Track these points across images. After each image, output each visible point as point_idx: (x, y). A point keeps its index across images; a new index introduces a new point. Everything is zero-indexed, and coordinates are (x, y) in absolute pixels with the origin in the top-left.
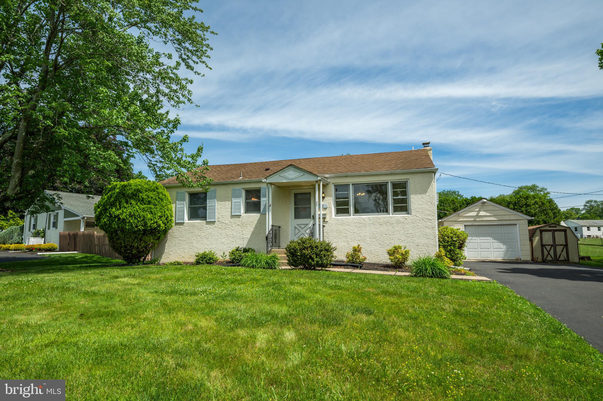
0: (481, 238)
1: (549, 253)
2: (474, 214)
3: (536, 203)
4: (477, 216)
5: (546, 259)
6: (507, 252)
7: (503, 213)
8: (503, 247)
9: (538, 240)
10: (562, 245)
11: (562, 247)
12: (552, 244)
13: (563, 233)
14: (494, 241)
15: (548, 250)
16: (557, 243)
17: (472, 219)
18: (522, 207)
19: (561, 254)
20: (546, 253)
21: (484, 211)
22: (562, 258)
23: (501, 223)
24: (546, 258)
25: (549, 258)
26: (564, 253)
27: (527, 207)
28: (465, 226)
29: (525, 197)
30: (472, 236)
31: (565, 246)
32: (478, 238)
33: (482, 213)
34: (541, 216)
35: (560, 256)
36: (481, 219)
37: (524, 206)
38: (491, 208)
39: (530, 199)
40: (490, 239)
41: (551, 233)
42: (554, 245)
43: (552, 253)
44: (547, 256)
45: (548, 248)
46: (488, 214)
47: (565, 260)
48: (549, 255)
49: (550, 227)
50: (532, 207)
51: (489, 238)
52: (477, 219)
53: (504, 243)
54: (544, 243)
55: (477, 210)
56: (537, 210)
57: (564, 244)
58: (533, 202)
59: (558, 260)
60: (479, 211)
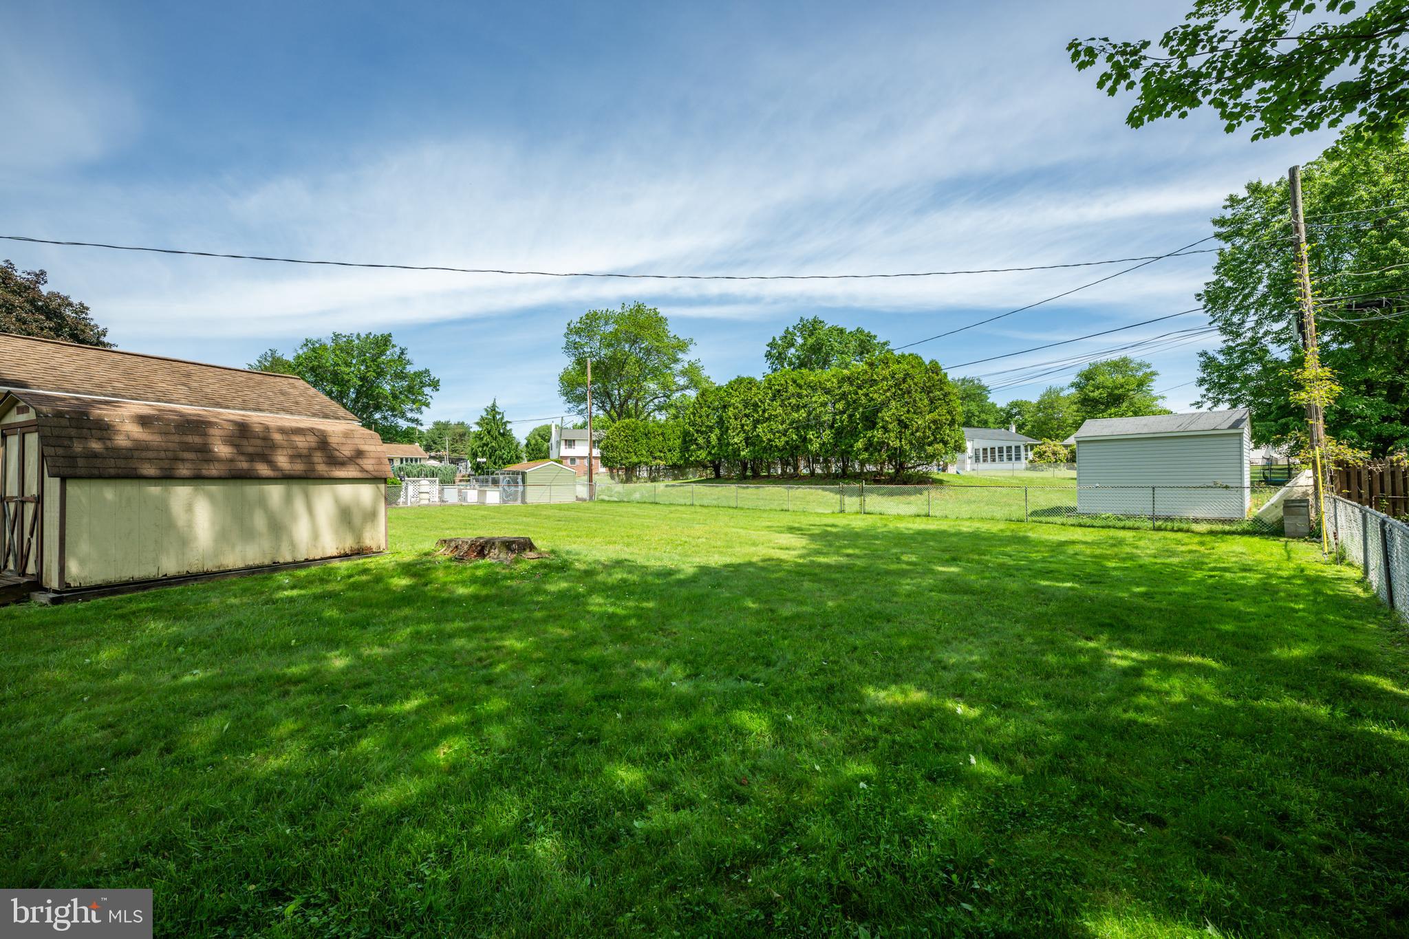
10: (33, 499)
11: (33, 507)
12: (17, 493)
13: (36, 438)
16: (26, 492)
19: (30, 544)
22: (31, 565)
26: (36, 539)
31: (37, 502)
35: (27, 556)
41: (18, 439)
42: (19, 503)
43: (16, 537)
47: (36, 575)
54: (8, 489)
57: (37, 493)
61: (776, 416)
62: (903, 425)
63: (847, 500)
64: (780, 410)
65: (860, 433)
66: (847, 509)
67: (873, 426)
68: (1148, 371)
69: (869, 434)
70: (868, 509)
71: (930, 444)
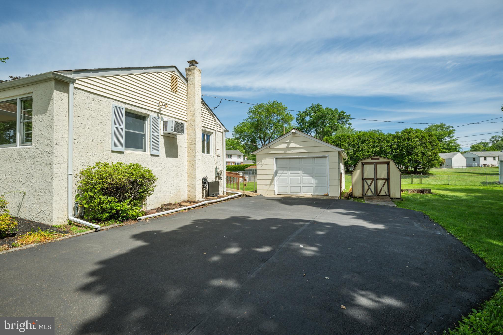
0: (292, 172)
1: (369, 188)
2: (284, 146)
3: (417, 137)
4: (288, 148)
5: (366, 194)
6: (317, 186)
7: (312, 144)
8: (314, 182)
9: (359, 174)
10: (384, 179)
11: (384, 181)
12: (373, 178)
13: (386, 165)
14: (305, 175)
15: (369, 184)
16: (378, 177)
17: (283, 152)
18: (404, 141)
19: (382, 189)
20: (366, 187)
21: (295, 142)
22: (383, 193)
23: (311, 155)
24: (367, 192)
25: (369, 193)
26: (386, 188)
27: (408, 140)
28: (276, 159)
29: (408, 131)
30: (284, 170)
31: (387, 179)
32: (289, 171)
33: (292, 145)
34: (420, 148)
35: (380, 191)
36: (291, 152)
37: (407, 140)
38: (301, 139)
39: (412, 133)
40: (301, 173)
41: (373, 165)
42: (375, 180)
43: (372, 187)
44: (368, 191)
45: (369, 182)
46: (298, 146)
47: (386, 195)
48: (369, 190)
49: (372, 159)
50: (413, 140)
51: (299, 172)
52: (288, 152)
53: (314, 177)
54: (365, 177)
55: (288, 141)
56: (417, 143)
57: (386, 177)
58: (414, 136)
59: (378, 195)
60: (290, 142)
61: (365, 150)
62: (423, 154)
63: (414, 179)
64: (366, 147)
65: (405, 156)
66: (414, 182)
67: (410, 154)
68: (451, 129)
69: (410, 157)
70: (423, 183)
71: (433, 161)
